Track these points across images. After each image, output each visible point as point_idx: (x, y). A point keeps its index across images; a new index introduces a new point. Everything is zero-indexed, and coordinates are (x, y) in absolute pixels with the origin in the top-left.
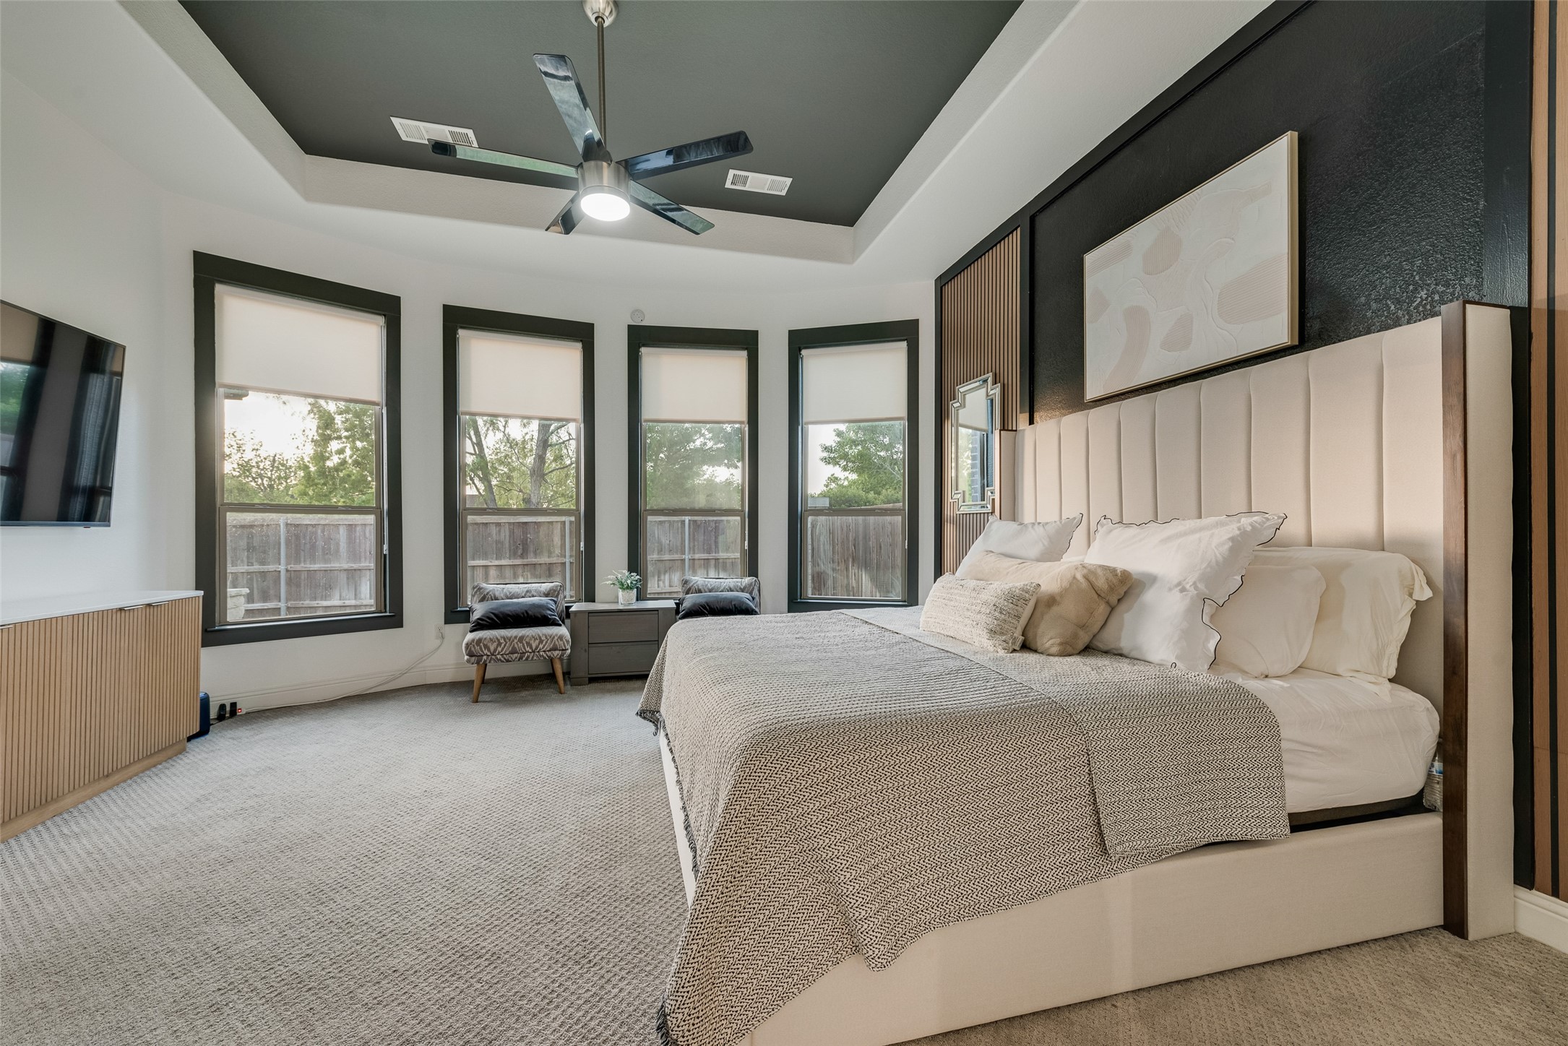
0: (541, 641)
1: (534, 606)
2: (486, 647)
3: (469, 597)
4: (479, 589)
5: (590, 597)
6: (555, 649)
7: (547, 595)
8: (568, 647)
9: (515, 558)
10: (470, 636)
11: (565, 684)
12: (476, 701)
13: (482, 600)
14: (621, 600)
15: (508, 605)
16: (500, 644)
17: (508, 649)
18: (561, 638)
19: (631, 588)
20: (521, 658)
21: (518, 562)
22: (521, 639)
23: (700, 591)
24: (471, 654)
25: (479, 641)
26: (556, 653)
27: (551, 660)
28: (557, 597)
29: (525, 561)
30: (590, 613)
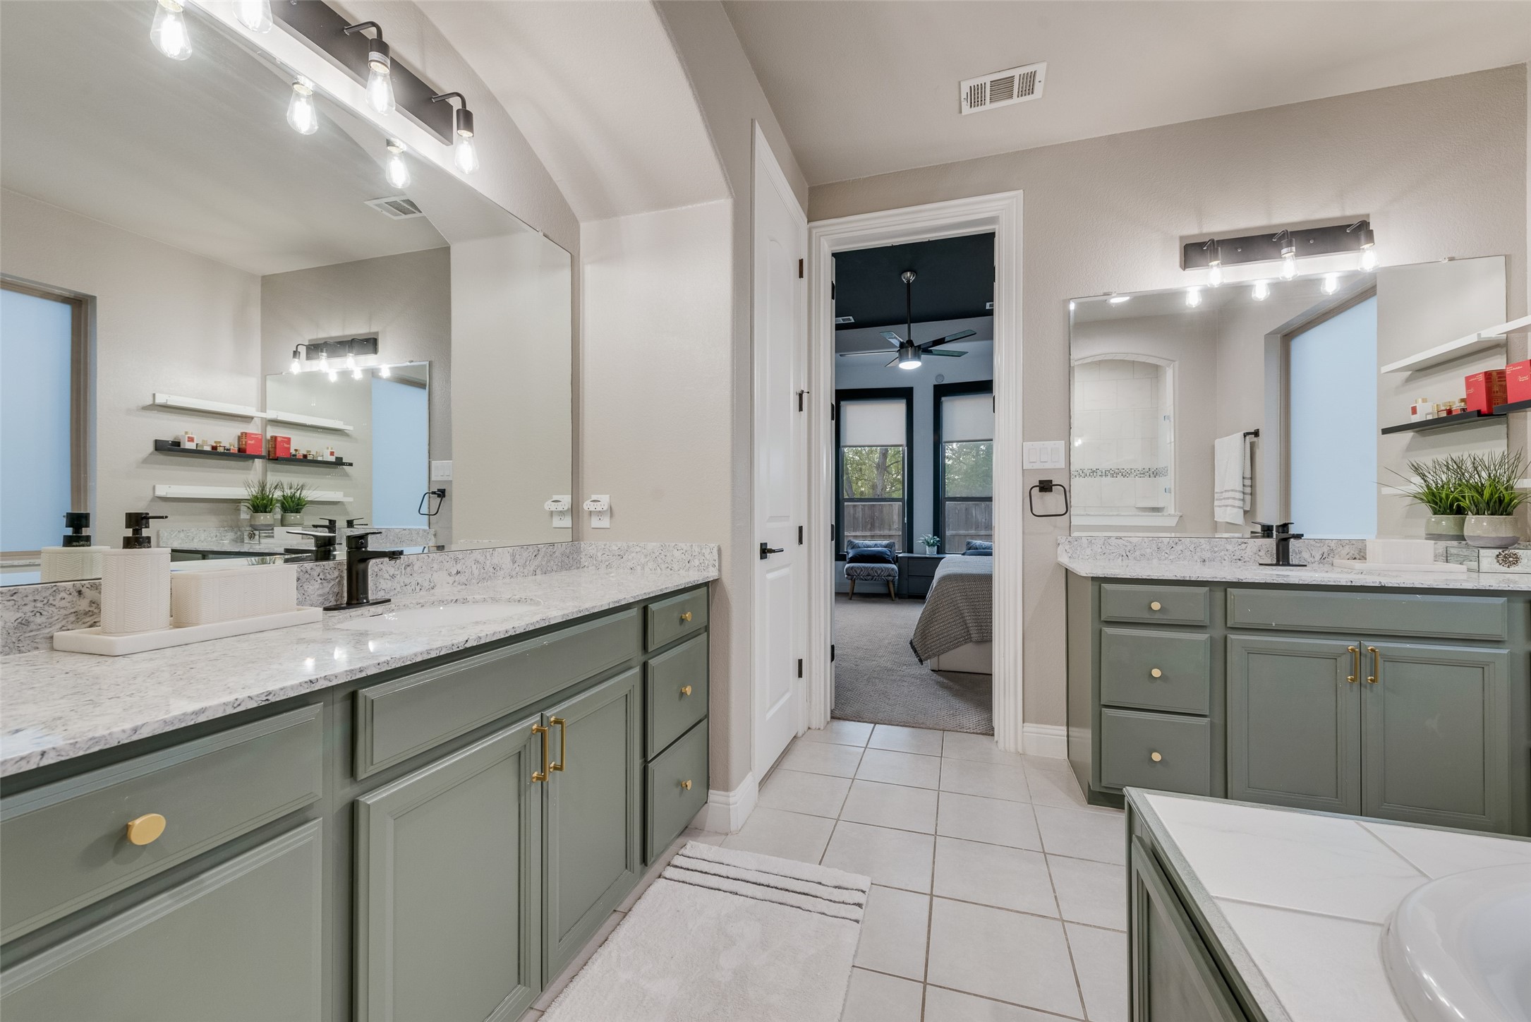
0: (882, 571)
1: (879, 552)
2: (856, 571)
3: (845, 546)
4: (850, 542)
5: (910, 550)
6: (890, 576)
7: (885, 547)
8: (897, 575)
9: (866, 531)
10: (847, 565)
11: (895, 597)
12: (851, 599)
13: (852, 548)
14: (928, 553)
15: (866, 551)
16: (862, 570)
17: (865, 573)
18: (893, 569)
19: (934, 546)
20: (872, 579)
21: (868, 533)
22: (872, 568)
23: (977, 549)
24: (848, 574)
25: (852, 568)
26: (890, 578)
27: (888, 581)
28: (891, 548)
29: (873, 533)
30: (909, 558)
